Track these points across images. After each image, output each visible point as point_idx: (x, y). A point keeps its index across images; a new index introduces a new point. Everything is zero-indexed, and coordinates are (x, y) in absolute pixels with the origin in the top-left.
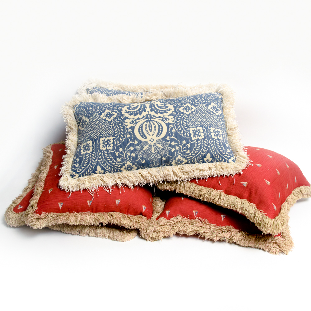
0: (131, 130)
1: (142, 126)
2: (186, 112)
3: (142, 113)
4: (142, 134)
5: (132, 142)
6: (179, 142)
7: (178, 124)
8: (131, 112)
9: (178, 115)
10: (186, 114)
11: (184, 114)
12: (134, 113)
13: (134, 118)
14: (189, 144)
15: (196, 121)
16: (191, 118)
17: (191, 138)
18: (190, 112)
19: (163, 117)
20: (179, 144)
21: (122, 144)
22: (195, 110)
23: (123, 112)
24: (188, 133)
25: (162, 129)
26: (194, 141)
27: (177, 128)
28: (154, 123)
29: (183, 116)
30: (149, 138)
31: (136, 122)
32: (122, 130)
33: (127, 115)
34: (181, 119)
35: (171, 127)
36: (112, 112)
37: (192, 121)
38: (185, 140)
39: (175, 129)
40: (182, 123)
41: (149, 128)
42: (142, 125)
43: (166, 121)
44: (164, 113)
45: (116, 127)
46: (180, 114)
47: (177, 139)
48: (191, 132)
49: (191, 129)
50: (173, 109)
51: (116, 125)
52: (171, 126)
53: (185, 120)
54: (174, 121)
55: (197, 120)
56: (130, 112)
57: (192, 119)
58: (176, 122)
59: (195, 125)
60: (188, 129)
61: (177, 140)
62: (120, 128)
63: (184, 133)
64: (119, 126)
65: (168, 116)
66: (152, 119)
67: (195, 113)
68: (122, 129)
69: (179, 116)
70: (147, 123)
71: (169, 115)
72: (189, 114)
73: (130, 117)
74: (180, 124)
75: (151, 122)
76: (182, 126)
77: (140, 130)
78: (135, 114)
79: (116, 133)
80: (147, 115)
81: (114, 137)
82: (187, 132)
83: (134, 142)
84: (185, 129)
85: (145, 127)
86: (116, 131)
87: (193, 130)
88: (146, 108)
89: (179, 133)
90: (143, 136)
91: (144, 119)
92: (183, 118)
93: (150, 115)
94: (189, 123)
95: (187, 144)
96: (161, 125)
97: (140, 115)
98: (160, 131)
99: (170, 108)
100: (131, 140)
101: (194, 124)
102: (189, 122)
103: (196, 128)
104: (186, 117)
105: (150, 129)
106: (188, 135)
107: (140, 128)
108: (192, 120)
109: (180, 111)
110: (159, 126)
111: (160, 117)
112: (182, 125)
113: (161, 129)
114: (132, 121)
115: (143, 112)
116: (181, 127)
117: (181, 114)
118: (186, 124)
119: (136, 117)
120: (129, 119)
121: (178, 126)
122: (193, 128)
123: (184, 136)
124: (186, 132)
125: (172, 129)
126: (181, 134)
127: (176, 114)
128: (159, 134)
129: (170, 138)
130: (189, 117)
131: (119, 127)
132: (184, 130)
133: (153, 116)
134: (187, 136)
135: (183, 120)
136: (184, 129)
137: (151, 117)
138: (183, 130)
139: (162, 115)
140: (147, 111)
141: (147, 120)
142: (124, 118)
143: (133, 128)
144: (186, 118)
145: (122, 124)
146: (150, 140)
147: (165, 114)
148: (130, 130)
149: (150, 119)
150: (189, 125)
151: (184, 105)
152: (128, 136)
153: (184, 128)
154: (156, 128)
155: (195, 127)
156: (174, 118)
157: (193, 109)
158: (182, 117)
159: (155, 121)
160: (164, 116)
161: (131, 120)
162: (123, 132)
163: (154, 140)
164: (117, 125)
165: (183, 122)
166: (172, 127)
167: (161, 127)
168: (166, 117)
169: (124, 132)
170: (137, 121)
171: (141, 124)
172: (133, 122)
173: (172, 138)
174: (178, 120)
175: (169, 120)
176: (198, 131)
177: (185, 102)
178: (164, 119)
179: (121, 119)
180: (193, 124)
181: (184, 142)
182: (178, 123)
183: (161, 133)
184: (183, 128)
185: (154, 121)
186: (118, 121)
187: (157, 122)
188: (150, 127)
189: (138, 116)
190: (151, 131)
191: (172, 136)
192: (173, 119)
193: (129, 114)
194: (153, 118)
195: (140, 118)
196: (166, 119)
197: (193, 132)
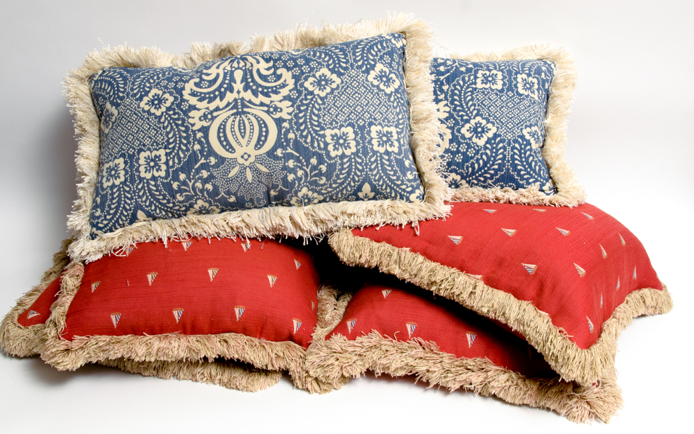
0: (202, 135)
1: (225, 126)
2: (319, 90)
3: (225, 95)
4: (225, 143)
5: (205, 161)
6: (303, 161)
7: (301, 121)
8: (203, 93)
9: (302, 99)
10: (318, 95)
11: (314, 97)
12: (207, 96)
13: (207, 108)
14: (323, 164)
15: (339, 113)
16: (329, 105)
17: (329, 152)
18: (328, 90)
19: (268, 103)
20: (303, 165)
21: (183, 164)
22: (338, 85)
23: (186, 94)
24: (321, 140)
25: (267, 132)
26: (334, 158)
27: (298, 129)
28: (249, 119)
29: (313, 102)
30: (239, 151)
31: (212, 116)
32: (184, 135)
33: (193, 101)
34: (307, 109)
35: (286, 128)
36: (164, 93)
37: (331, 114)
38: (315, 157)
39: (293, 132)
40: (308, 117)
41: (240, 130)
42: (226, 123)
43: (274, 113)
44: (271, 94)
45: (172, 127)
46: (306, 95)
47: (298, 155)
48: (328, 139)
49: (328, 133)
50: (291, 82)
51: (171, 124)
52: (286, 125)
53: (316, 112)
54: (292, 113)
55: (341, 111)
56: (201, 93)
57: (330, 109)
58: (296, 116)
59: (337, 123)
60: (322, 132)
61: (299, 157)
62: (179, 131)
63: (312, 142)
64: (177, 125)
65: (281, 101)
66: (245, 110)
67: (339, 93)
68: (184, 132)
69: (305, 102)
70: (235, 118)
71: (282, 98)
72: (326, 97)
73: (199, 105)
74: (305, 122)
75: (243, 116)
76: (309, 126)
77: (221, 135)
78: (210, 97)
79: (171, 141)
80: (235, 100)
81: (168, 151)
82: (319, 139)
83: (208, 161)
84: (316, 132)
85: (231, 128)
86: (172, 138)
87: (332, 135)
88: (235, 83)
89: (302, 140)
90: (227, 147)
91: (229, 110)
92: (311, 105)
93: (243, 99)
94: (325, 118)
95: (321, 164)
96: (264, 123)
97: (221, 100)
98: (263, 136)
99: (285, 81)
100: (202, 155)
101: (335, 121)
102: (324, 116)
103: (339, 129)
104: (318, 104)
105: (241, 133)
106: (322, 146)
107: (221, 131)
108: (330, 111)
109: (306, 89)
110: (260, 125)
111: (262, 104)
112: (309, 124)
113: (265, 132)
114: (204, 114)
115: (228, 92)
116: (306, 127)
117: (309, 97)
118: (318, 121)
119: (212, 106)
120: (199, 110)
121: (301, 124)
122: (333, 129)
123: (314, 148)
124: (317, 140)
125: (288, 131)
126: (307, 143)
127: (298, 97)
128: (261, 143)
129: (284, 152)
130: (324, 104)
131: (177, 127)
132: (314, 135)
133: (248, 102)
134: (320, 148)
135: (312, 112)
136: (312, 132)
137: (244, 106)
138: (311, 135)
139: (266, 100)
140: (236, 90)
141: (235, 111)
142: (187, 108)
143: (205, 130)
144: (317, 107)
145: (183, 120)
146: (242, 157)
147: (274, 97)
148: (199, 135)
149: (242, 108)
150: (324, 124)
151: (317, 71)
152: (197, 147)
153: (313, 130)
154: (253, 129)
155: (336, 128)
156: (292, 106)
157: (334, 82)
158: (310, 103)
159: (252, 115)
160: (271, 102)
161: (201, 113)
162: (185, 138)
163: (249, 156)
164: (173, 124)
165: (310, 116)
166: (288, 127)
167: (265, 127)
168: (275, 103)
169: (187, 138)
170: (215, 114)
171: (223, 121)
172: (205, 116)
173: (287, 151)
174: (301, 111)
175: (281, 110)
176: (344, 137)
177: (319, 63)
178: (271, 110)
179: (182, 110)
180: (332, 121)
181: (314, 161)
182: (301, 118)
183: (264, 142)
184: (311, 129)
185: (249, 113)
186: (175, 114)
187: (256, 115)
188: (242, 128)
189: (217, 103)
190: (243, 137)
191: (288, 148)
192: (291, 109)
193: (198, 98)
194: (248, 107)
195: (221, 108)
196: (276, 109)
197: (333, 139)
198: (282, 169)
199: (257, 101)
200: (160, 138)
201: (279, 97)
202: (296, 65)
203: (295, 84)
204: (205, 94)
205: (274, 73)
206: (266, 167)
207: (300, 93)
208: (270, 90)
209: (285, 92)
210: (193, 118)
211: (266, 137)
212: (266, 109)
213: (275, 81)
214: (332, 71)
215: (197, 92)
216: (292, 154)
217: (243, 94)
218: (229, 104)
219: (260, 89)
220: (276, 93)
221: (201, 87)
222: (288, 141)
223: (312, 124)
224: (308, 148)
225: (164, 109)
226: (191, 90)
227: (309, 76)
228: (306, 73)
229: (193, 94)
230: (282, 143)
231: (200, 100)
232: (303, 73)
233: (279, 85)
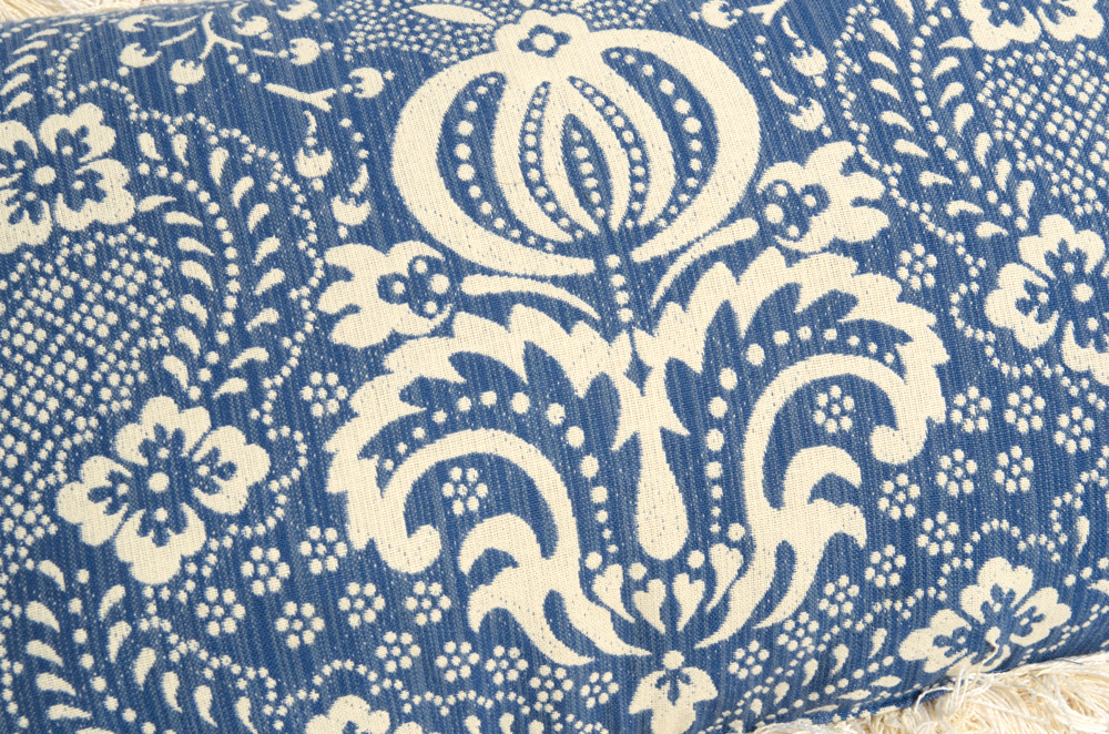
198: (348, 26)
199: (530, 326)
200: (1018, 97)
201: (406, 366)
202: (325, 591)
203: (320, 463)
204: (816, 347)
205: (454, 533)
206: (431, 20)
207: (292, 409)
208: (464, 404)
209: (379, 404)
210: (859, 202)
211: (449, 138)
212: (474, 286)
213: (441, 471)
214: (107, 565)
215: (862, 351)
216: (302, 86)
217: (611, 359)
218: (683, 291)
219: (521, 403)
220: (424, 391)
221: (850, 384)
222: (331, 136)
223: (208, 234)
224: (222, 123)
225: (1033, 250)
226: (899, 368)
227: (243, 519)
228: (265, 542)
229: (883, 339)
230: (358, 127)
231: (838, 303)
232: (282, 539)
233: (415, 445)
